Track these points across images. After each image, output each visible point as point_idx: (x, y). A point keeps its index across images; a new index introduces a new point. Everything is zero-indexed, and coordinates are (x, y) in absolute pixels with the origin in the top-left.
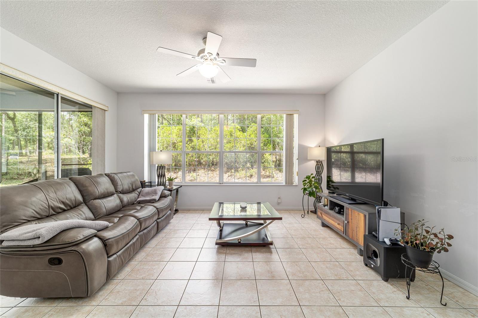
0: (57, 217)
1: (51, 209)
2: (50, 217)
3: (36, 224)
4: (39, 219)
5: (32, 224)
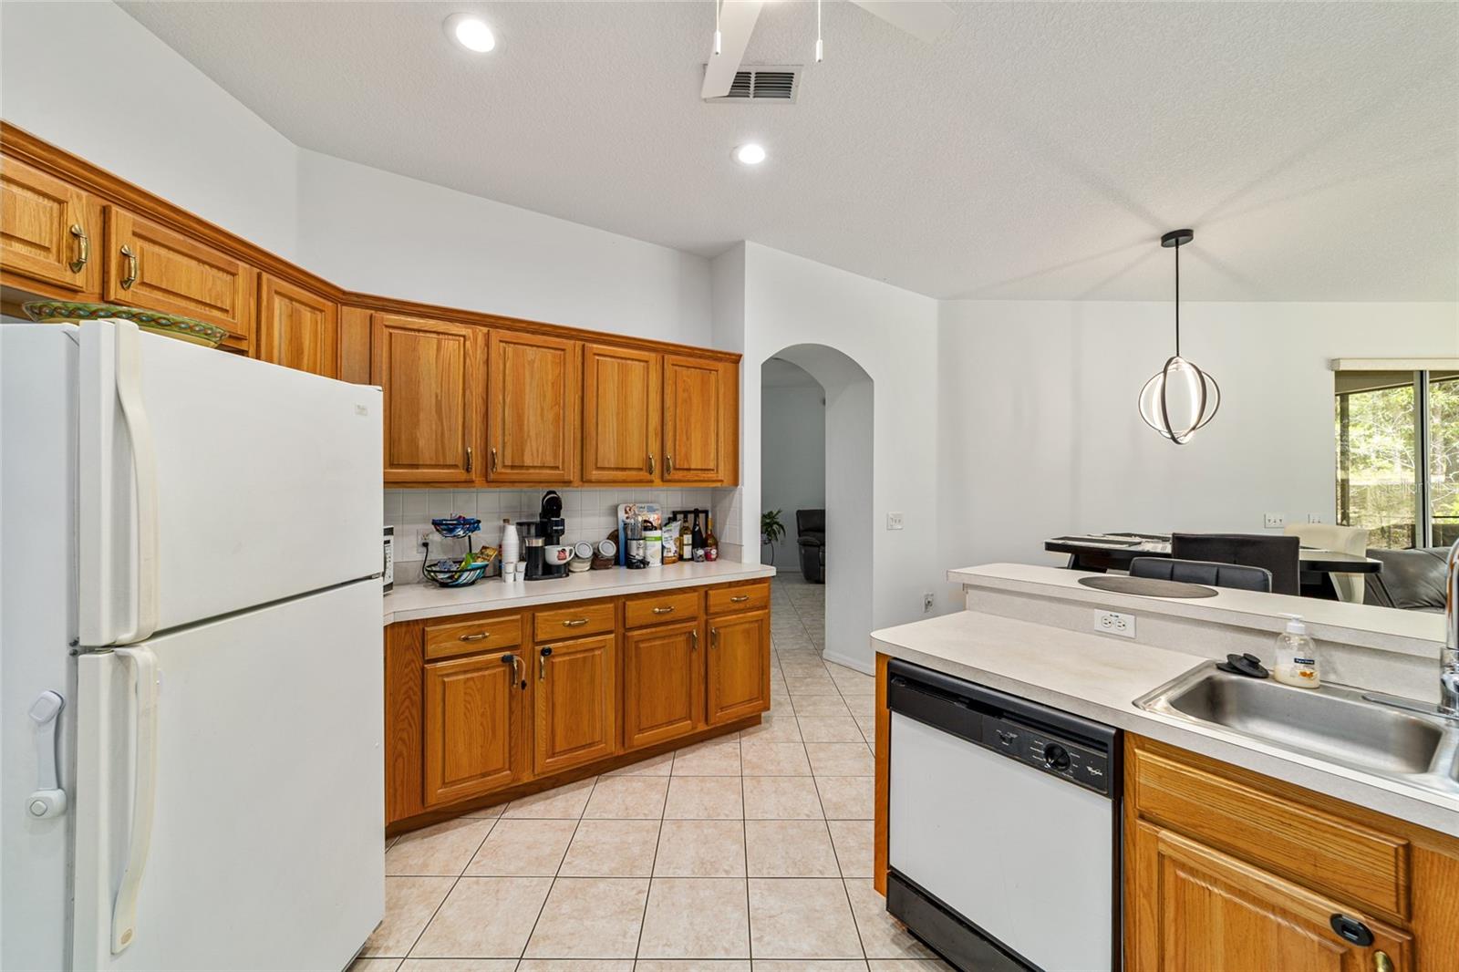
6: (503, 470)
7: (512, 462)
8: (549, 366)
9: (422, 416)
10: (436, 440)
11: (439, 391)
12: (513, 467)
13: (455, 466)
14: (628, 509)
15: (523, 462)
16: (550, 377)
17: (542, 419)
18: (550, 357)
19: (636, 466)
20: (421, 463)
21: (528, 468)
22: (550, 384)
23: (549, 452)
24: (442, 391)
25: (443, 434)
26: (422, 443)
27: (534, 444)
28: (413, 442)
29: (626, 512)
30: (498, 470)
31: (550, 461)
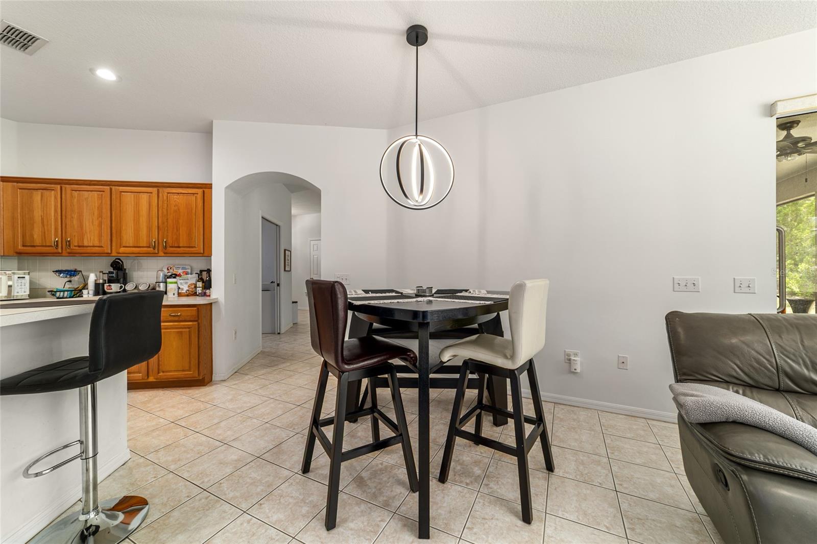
0: (799, 400)
1: (782, 376)
2: (784, 393)
3: (737, 392)
4: (746, 385)
5: (728, 389)
6: (74, 248)
7: (78, 244)
8: (96, 199)
9: (35, 225)
10: (42, 236)
11: (42, 214)
12: (79, 246)
13: (51, 246)
14: (169, 268)
15: (83, 244)
16: (96, 204)
17: (93, 224)
18: (96, 195)
19: (145, 245)
20: (35, 245)
21: (86, 246)
22: (96, 208)
23: (96, 239)
24: (44, 214)
25: (45, 232)
26: (35, 236)
27: (88, 235)
28: (32, 236)
29: (168, 269)
30: (71, 248)
31: (97, 243)
